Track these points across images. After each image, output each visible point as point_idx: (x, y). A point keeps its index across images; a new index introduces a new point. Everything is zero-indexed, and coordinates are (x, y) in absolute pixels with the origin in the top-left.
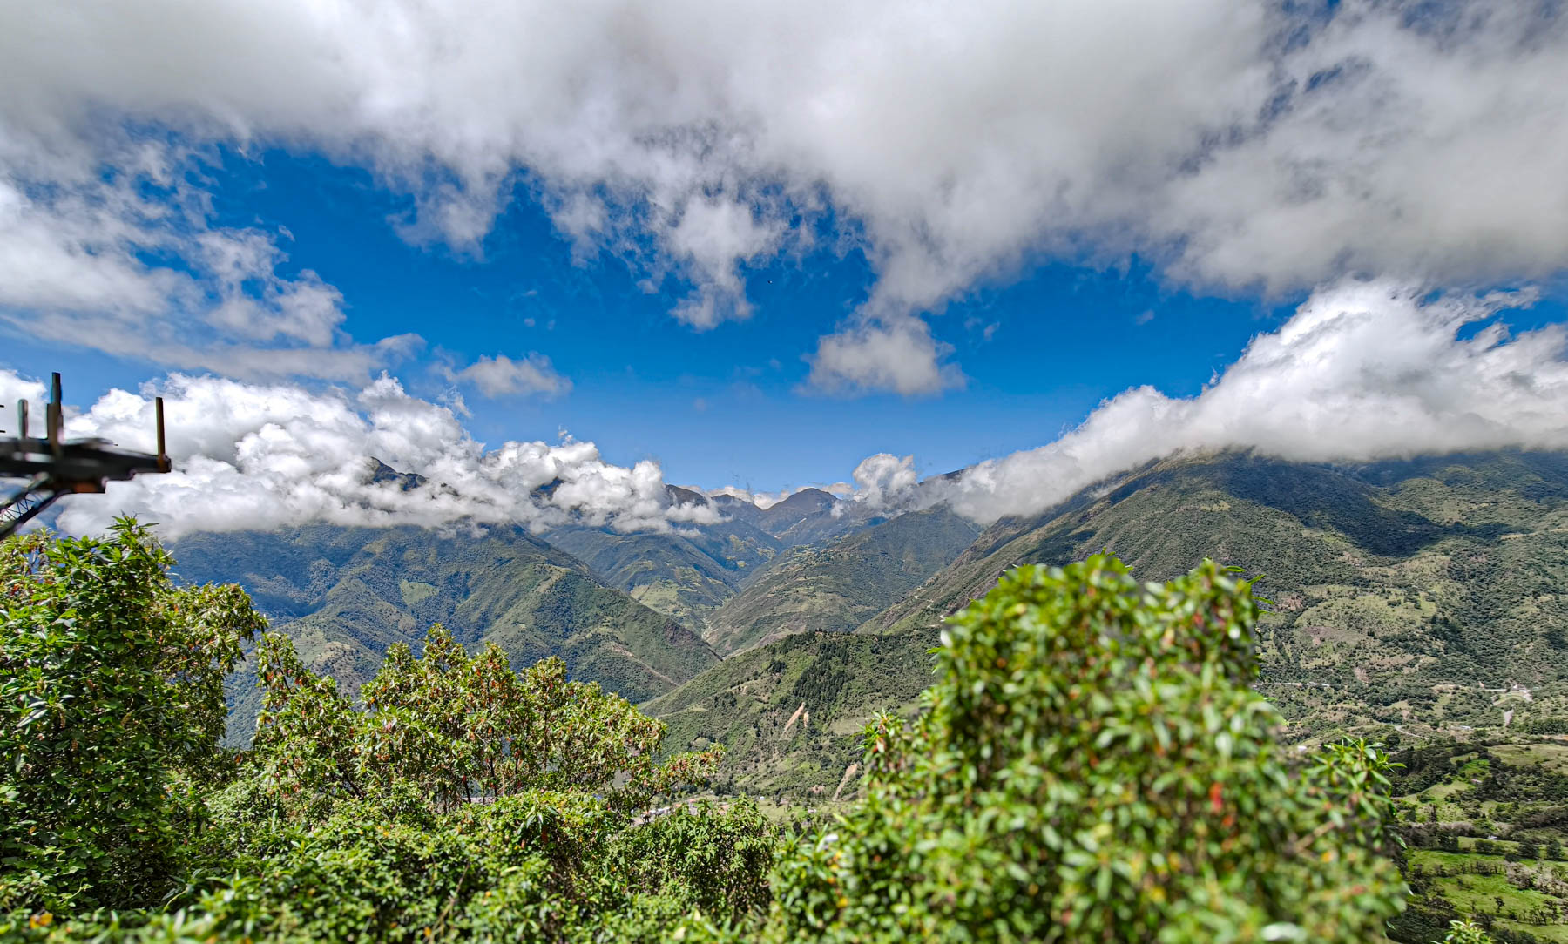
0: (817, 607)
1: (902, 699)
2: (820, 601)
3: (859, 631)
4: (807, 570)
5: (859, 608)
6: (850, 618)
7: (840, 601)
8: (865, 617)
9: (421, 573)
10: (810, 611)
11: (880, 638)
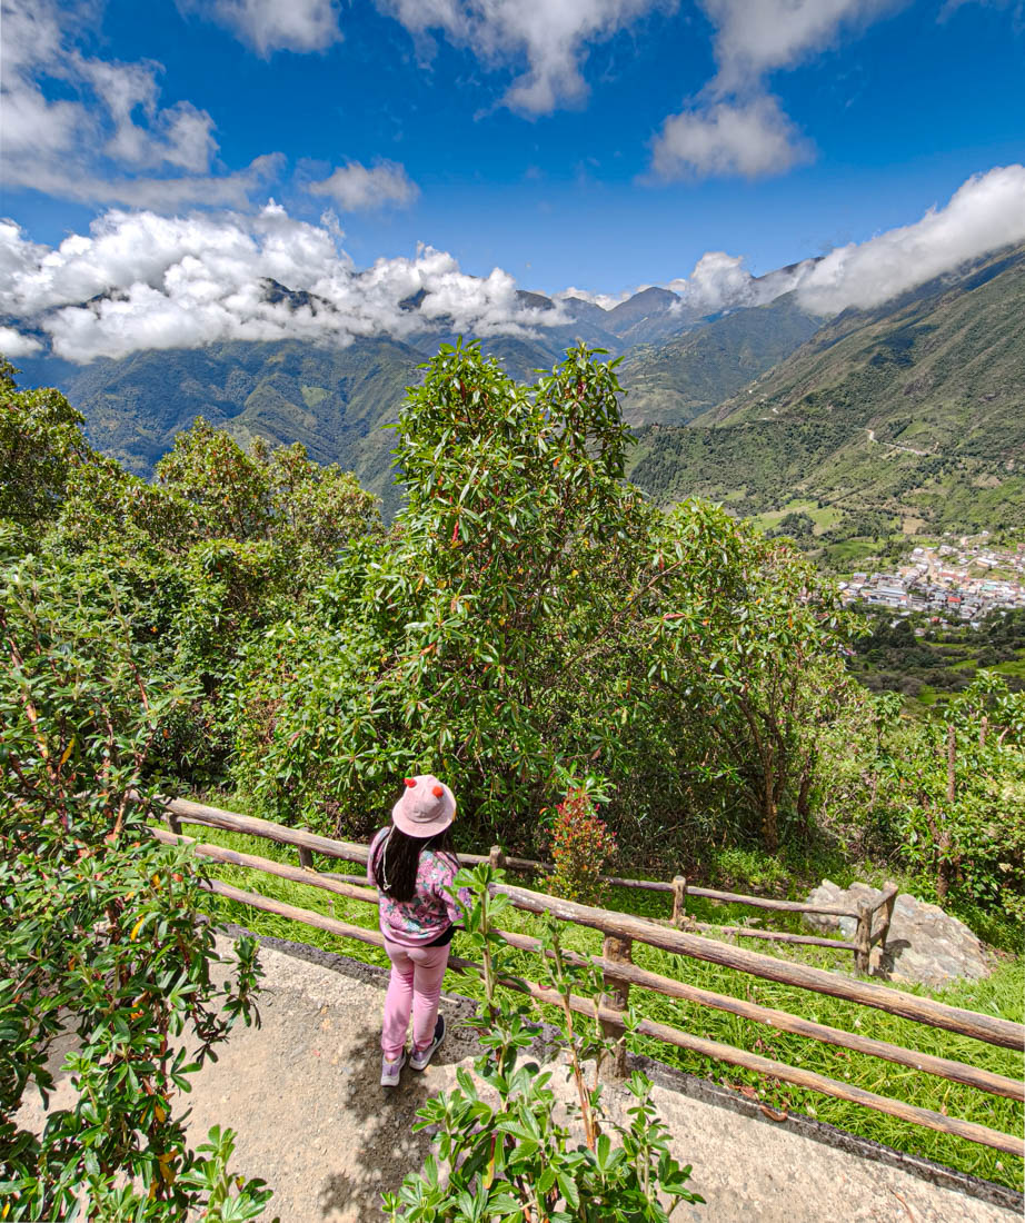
0: (655, 402)
1: (730, 486)
2: (658, 397)
3: (692, 425)
4: (648, 367)
5: (695, 403)
6: (685, 412)
7: (677, 396)
8: (699, 411)
9: (316, 379)
10: (647, 406)
11: (712, 431)
